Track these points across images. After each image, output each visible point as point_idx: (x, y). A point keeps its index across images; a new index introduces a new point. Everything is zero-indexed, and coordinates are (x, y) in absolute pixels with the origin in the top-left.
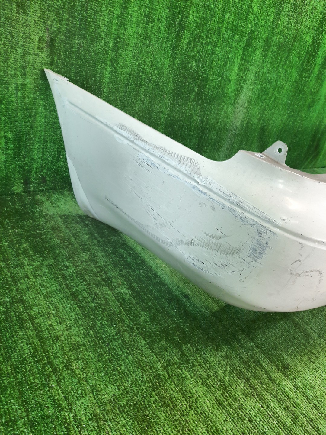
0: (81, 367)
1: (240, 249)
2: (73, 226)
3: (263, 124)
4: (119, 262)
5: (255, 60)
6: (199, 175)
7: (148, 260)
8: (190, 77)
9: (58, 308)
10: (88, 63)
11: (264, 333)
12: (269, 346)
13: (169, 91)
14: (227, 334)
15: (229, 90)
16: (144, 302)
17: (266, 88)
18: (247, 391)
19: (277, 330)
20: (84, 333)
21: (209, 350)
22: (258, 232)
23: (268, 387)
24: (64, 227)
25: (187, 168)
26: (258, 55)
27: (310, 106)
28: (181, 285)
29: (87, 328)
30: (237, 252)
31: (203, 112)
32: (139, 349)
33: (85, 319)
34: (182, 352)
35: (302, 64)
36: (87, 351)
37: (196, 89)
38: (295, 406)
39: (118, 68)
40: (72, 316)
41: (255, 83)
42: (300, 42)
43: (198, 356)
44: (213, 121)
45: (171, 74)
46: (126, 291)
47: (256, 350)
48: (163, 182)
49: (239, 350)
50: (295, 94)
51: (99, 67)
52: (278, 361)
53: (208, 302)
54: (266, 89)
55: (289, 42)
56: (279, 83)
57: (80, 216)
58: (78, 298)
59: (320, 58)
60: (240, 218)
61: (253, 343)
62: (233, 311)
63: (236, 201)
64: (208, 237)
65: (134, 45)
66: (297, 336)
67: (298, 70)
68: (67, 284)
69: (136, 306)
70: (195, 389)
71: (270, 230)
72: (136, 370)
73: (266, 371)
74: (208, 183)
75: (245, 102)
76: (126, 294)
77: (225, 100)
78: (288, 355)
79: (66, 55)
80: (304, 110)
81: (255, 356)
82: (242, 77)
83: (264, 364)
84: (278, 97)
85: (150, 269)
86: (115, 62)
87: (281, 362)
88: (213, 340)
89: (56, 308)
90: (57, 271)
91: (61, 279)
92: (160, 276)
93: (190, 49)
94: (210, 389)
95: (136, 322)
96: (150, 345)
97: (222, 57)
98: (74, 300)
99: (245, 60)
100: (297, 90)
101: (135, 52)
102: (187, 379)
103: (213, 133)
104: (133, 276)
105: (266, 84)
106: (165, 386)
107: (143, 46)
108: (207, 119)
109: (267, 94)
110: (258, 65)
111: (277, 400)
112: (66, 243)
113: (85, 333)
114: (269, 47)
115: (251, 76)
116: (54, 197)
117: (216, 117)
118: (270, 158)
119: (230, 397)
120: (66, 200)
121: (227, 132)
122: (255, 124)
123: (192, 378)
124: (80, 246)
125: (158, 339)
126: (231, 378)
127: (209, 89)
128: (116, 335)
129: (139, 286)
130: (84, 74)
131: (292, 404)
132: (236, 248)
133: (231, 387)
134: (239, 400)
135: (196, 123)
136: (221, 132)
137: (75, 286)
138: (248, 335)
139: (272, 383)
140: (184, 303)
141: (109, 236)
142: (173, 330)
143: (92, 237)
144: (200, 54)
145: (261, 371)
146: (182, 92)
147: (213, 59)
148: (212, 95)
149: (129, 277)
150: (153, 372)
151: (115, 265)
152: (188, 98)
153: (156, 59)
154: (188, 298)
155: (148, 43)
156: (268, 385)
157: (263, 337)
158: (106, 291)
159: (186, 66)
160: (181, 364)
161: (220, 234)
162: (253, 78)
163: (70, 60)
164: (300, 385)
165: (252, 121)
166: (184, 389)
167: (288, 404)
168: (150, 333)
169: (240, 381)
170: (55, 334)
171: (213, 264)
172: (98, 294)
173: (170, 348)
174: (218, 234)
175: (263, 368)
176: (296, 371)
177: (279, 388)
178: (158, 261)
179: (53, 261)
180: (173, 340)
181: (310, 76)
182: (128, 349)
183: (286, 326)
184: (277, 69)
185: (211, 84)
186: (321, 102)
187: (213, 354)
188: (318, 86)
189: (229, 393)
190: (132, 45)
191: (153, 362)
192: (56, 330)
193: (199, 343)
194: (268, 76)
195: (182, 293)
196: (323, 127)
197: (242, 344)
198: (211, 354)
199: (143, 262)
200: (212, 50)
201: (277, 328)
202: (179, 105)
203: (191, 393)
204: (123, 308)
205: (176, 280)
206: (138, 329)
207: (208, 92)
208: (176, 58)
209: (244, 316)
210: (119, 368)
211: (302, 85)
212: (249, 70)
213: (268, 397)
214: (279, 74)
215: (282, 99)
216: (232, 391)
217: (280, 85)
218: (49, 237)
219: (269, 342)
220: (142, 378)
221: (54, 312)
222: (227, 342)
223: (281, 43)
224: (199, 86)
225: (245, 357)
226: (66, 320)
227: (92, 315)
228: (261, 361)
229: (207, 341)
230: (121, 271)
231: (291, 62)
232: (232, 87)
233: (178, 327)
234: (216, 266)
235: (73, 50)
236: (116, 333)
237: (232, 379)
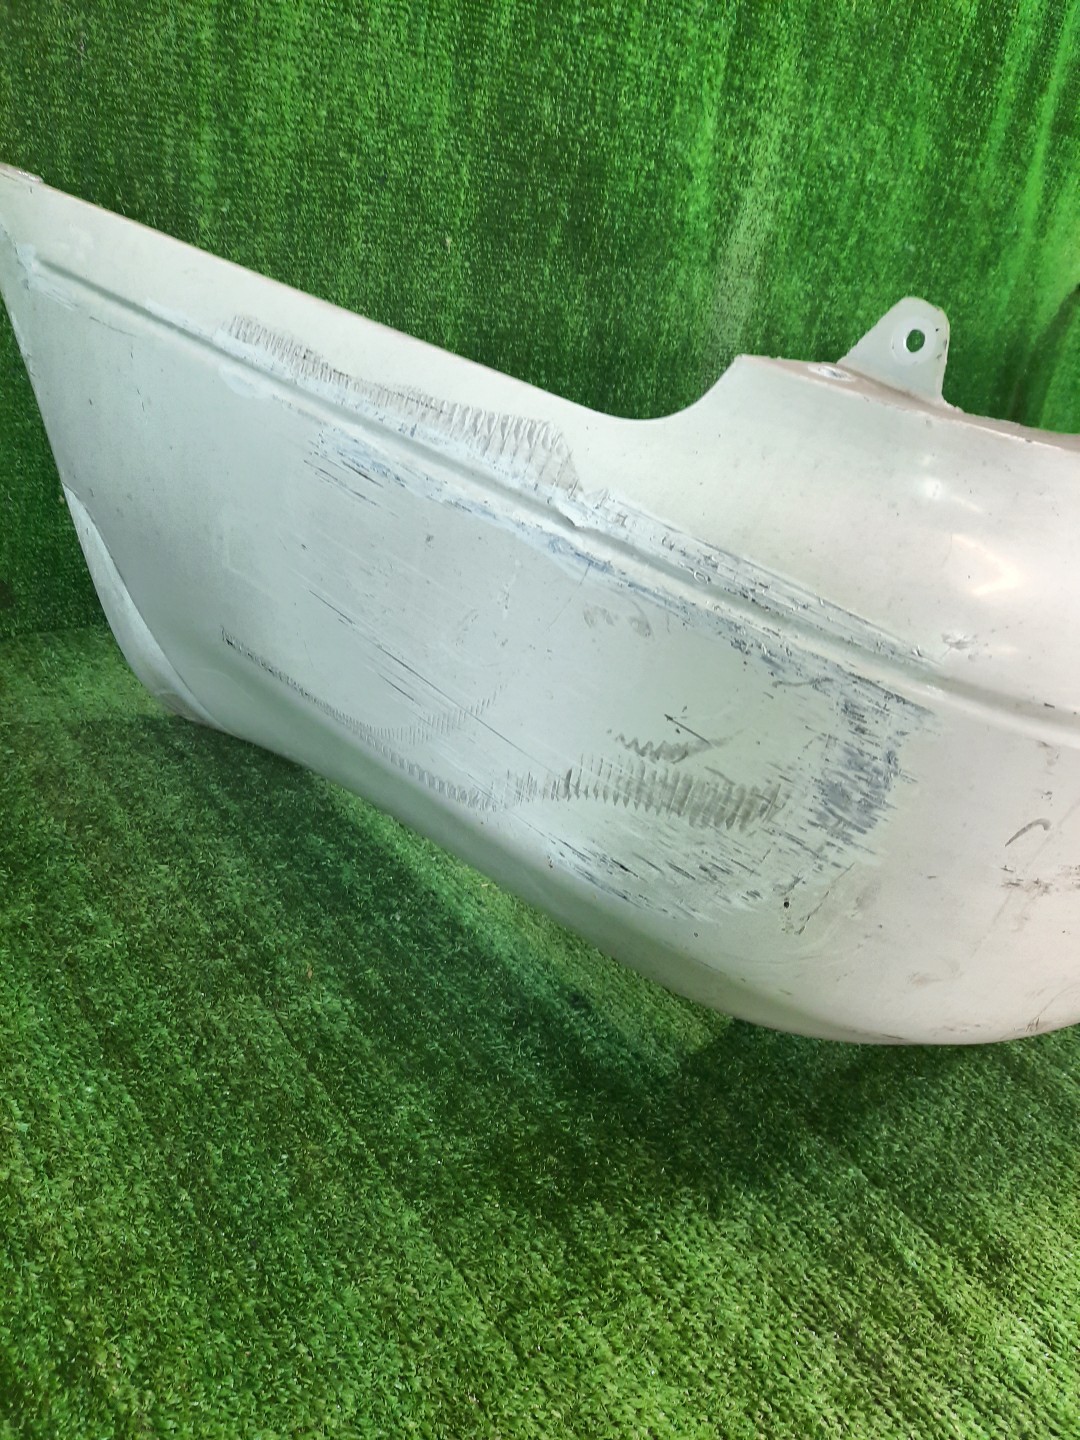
0: (132, 1362)
1: (774, 795)
2: (120, 764)
3: (825, 335)
4: (308, 890)
5: (775, 90)
6: (573, 487)
7: (423, 870)
8: (536, 159)
9: (43, 1108)
10: (123, 112)
11: (897, 1119)
12: (924, 1173)
13: (462, 220)
14: (753, 1141)
15: (691, 209)
16: (408, 1044)
17: (826, 198)
18: (852, 1381)
19: (947, 1100)
20: (151, 1202)
21: (682, 1219)
22: (850, 709)
23: (936, 1352)
24: (83, 768)
25: (520, 464)
26: (785, 71)
27: (986, 262)
28: (558, 958)
29: (167, 1180)
30: (763, 810)
31: (600, 296)
32: (390, 1250)
33: (158, 1142)
34: (569, 1240)
35: (949, 106)
36: (165, 1285)
37: (564, 209)
38: (1055, 1426)
39: (246, 132)
40: (102, 1136)
41: (783, 179)
42: (937, 18)
43: (639, 1249)
44: (641, 330)
45: (463, 154)
46: (337, 1005)
47: (873, 1196)
48: (429, 539)
49: (804, 1206)
50: (931, 219)
51: (169, 131)
52: (963, 1234)
53: (668, 1014)
54: (825, 205)
55: (897, 20)
56: (870, 176)
57: (150, 724)
58: (133, 1054)
59: (1010, 79)
60: (764, 658)
61: (859, 1166)
62: (770, 1040)
63: (742, 582)
64: (632, 752)
65: (299, 33)
66: (1027, 1119)
67: (934, 129)
68: (86, 998)
69: (377, 1063)
70: (634, 1400)
71: (900, 699)
72: (378, 1348)
73: (921, 1285)
74: (612, 516)
75: (751, 253)
76: (334, 1017)
77: (676, 249)
78: (1001, 1203)
79: (27, 83)
80: (966, 276)
81: (869, 1221)
82: (735, 158)
83: (909, 1255)
84: (871, 230)
85: (431, 902)
86: (230, 104)
87: (978, 1236)
88: (694, 1173)
89: (38, 1109)
90: (48, 947)
91: (63, 980)
92: (471, 930)
93: (527, 50)
94: (697, 1395)
95: (373, 1132)
96: (437, 1228)
97: (652, 78)
98: (113, 1067)
99: (740, 89)
100: (937, 203)
101: (310, 64)
102: (596, 1361)
103: (644, 378)
104: (363, 938)
105: (826, 184)
106: (504, 1403)
107: (338, 40)
108: (619, 323)
109: (831, 219)
110: (790, 110)
111: (979, 1410)
112: (91, 833)
113: (157, 1205)
114: (825, 37)
115: (767, 152)
116: (50, 657)
117: (650, 314)
118: (872, 380)
119: (783, 1420)
120: (96, 667)
121: (696, 369)
122: (794, 337)
123: (616, 1351)
124: (148, 837)
125: (469, 1194)
126: (780, 1332)
127: (614, 207)
128: (291, 1199)
129: (386, 979)
130: (112, 161)
131: (1045, 1423)
132: (755, 789)
133: (784, 1373)
134: (821, 1429)
135: (578, 343)
136: (673, 370)
137: (120, 1002)
138: (834, 1136)
139: (951, 1332)
140: (572, 1028)
141: (267, 791)
142: (529, 1148)
143: (202, 798)
144: (566, 70)
145: (902, 1283)
146: (513, 223)
147: (617, 89)
148: (627, 230)
149: (345, 945)
150: (450, 1346)
151: (291, 901)
152: (538, 245)
153: (397, 91)
154: (587, 1007)
155: (356, 26)
156: (935, 1346)
157: (893, 1137)
158: (251, 1011)
159: (516, 120)
160: (570, 1295)
161: (684, 738)
162: (776, 159)
163: (44, 105)
164: (1062, 1327)
165: (783, 325)
166: (585, 1408)
167: (1027, 1424)
168: (436, 1171)
169: (818, 1342)
170: (23, 1223)
171: (666, 869)
172: (216, 1031)
173: (520, 1226)
174: (675, 740)
175: (905, 1272)
176: (1038, 1267)
177: (980, 1352)
178: (463, 871)
179: (31, 907)
180: (533, 1192)
181: (978, 150)
182: (342, 1257)
183: (980, 1081)
184: (860, 126)
185: (620, 188)
186: (1022, 247)
187: (699, 1234)
188: (1008, 187)
189: (777, 1403)
190: (292, 37)
191: (448, 1303)
192: (29, 1207)
193: (640, 1193)
194: (829, 153)
195: (563, 988)
196: (1033, 339)
197: (816, 1179)
198: (693, 1234)
199: (404, 878)
200: (612, 50)
201: (946, 1093)
202: (508, 276)
203: (617, 1424)
204: (321, 1076)
205: (536, 937)
206: (383, 1161)
207: (613, 221)
208: (473, 88)
209: (813, 1058)
210: (303, 1349)
211: (951, 184)
212: (756, 131)
213: (939, 1400)
214: (868, 144)
215: (884, 236)
216: (787, 1390)
217: (875, 184)
218: (19, 812)
219: (921, 1157)
220: (404, 1379)
221: (23, 1127)
222: (755, 1178)
223: (867, 23)
224: (574, 198)
225: (829, 1229)
226: (77, 1154)
227: (187, 1120)
228: (898, 1242)
229: (673, 1180)
230: (313, 922)
231: (907, 99)
232: (699, 197)
233: (550, 1136)
234: (680, 879)
235: (51, 58)
236: (292, 1189)
237: (785, 1335)
